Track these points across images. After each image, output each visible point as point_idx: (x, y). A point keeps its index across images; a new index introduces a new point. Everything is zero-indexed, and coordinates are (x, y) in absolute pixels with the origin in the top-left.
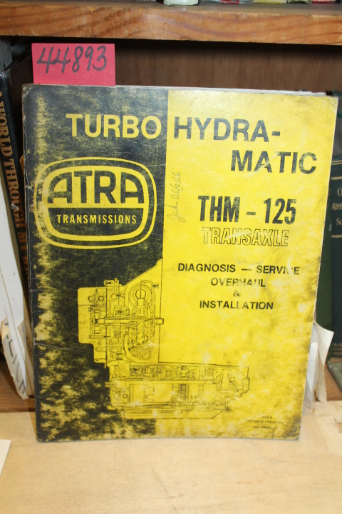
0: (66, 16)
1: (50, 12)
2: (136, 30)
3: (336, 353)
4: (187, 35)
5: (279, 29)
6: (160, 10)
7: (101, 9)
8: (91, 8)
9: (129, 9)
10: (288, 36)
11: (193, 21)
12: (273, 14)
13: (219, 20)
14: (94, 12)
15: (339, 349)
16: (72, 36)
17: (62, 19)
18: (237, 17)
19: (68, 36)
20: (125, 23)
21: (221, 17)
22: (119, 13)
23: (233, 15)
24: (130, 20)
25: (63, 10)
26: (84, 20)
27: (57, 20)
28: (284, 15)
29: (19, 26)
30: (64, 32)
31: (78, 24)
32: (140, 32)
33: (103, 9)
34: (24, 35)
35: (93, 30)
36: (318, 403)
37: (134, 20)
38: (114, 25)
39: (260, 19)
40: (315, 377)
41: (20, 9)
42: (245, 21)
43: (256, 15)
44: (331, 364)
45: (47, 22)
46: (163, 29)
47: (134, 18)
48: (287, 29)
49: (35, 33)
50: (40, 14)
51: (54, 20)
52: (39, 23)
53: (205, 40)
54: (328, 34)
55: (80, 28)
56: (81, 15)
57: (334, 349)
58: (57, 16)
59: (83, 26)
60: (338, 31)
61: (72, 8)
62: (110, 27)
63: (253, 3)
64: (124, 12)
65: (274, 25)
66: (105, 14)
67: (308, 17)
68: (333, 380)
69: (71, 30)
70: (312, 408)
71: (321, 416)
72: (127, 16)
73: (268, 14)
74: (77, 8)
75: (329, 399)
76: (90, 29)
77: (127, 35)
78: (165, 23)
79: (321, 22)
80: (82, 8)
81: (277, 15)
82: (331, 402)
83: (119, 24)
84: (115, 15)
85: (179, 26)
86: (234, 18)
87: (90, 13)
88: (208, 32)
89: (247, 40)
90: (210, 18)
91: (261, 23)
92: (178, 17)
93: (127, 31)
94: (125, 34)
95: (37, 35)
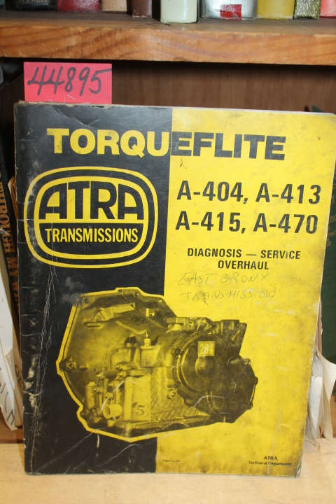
0: (54, 37)
1: (38, 33)
2: (128, 51)
4: (182, 55)
5: (280, 50)
6: (153, 31)
7: (91, 29)
8: (80, 29)
9: (121, 30)
10: (288, 56)
11: (188, 41)
12: (273, 34)
13: (215, 40)
14: (84, 32)
16: (61, 58)
17: (50, 40)
18: (235, 37)
20: (117, 44)
21: (217, 37)
22: (110, 34)
23: (231, 35)
24: (122, 40)
25: (51, 30)
26: (73, 41)
27: (45, 41)
28: (284, 34)
29: (5, 47)
30: (52, 53)
31: (67, 45)
32: (132, 53)
33: (94, 29)
34: (10, 56)
35: (82, 51)
37: (126, 41)
38: (104, 46)
39: (259, 39)
41: (6, 30)
42: (243, 41)
43: (254, 35)
46: (157, 50)
47: (126, 38)
48: (287, 49)
49: (22, 55)
50: (27, 35)
51: (42, 41)
52: (26, 44)
53: (201, 61)
54: (332, 54)
55: (69, 49)
56: (70, 36)
58: (44, 36)
59: (73, 47)
61: (61, 29)
62: (101, 48)
63: (257, 19)
64: (115, 33)
65: (274, 45)
66: (95, 34)
67: (311, 36)
69: (60, 51)
72: (118, 36)
73: (267, 34)
74: (65, 28)
76: (79, 50)
77: (118, 56)
78: (159, 44)
79: (325, 42)
80: (71, 29)
81: (277, 34)
83: (109, 44)
84: (105, 36)
85: (174, 47)
86: (231, 37)
87: (79, 33)
88: (204, 52)
89: (245, 61)
90: (205, 38)
91: (260, 43)
92: (172, 37)
93: (118, 51)
94: (116, 55)
95: (25, 56)
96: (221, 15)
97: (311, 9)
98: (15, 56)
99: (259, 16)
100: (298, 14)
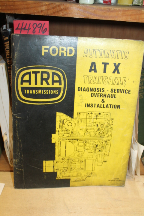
1: (30, 4)
2: (66, 13)
4: (88, 16)
5: (127, 15)
6: (76, 5)
7: (51, 4)
8: (47, 3)
9: (63, 4)
10: (131, 19)
11: (90, 10)
12: (125, 9)
13: (102, 10)
14: (48, 5)
16: (38, 15)
17: (35, 7)
18: (109, 9)
19: (37, 15)
20: (61, 10)
22: (59, 6)
23: (108, 8)
24: (64, 9)
25: (35, 3)
26: (44, 8)
28: (130, 9)
29: (16, 9)
30: (35, 13)
32: (68, 14)
33: (52, 4)
34: (18, 13)
35: (47, 12)
36: (136, 176)
37: (65, 9)
38: (56, 10)
39: (119, 11)
40: (136, 165)
41: (17, 2)
42: (113, 11)
43: (117, 9)
44: (143, 159)
45: (28, 8)
46: (77, 13)
47: (65, 8)
48: (130, 15)
50: (25, 5)
51: (31, 8)
52: (24, 8)
53: (95, 19)
55: (42, 11)
56: (43, 6)
58: (32, 6)
59: (44, 10)
61: (39, 3)
64: (61, 6)
65: (125, 14)
66: (53, 6)
67: (140, 10)
69: (38, 12)
70: (134, 178)
71: (137, 182)
72: (62, 7)
73: (123, 9)
74: (41, 3)
75: (141, 174)
76: (46, 12)
77: (62, 15)
78: (78, 11)
80: (43, 3)
81: (127, 9)
82: (142, 176)
83: (58, 10)
84: (57, 7)
85: (85, 12)
86: (108, 10)
87: (46, 5)
88: (97, 15)
89: (113, 20)
90: (98, 9)
91: (120, 13)
92: (84, 8)
93: (62, 13)
94: (61, 14)
95: (24, 13)
96: (103, 2)
97: (139, 2)
98: (20, 13)
99: (118, 4)
100: (134, 3)
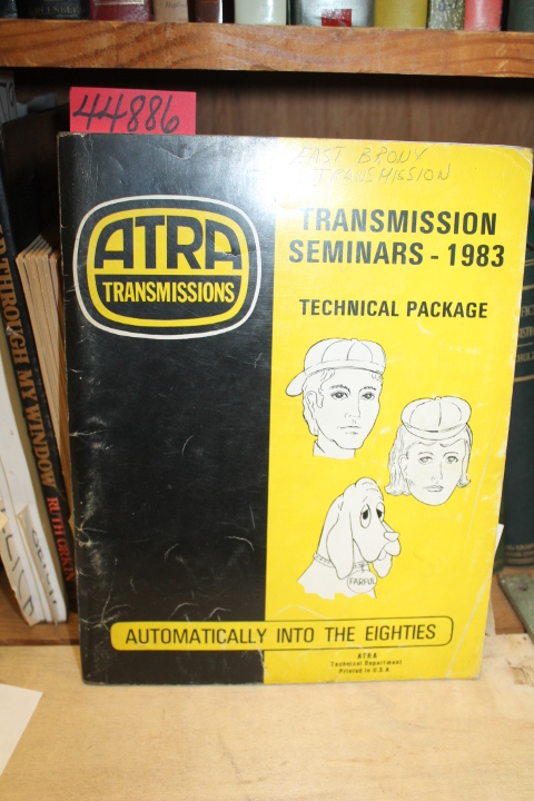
0: (76, 36)
1: (53, 30)
2: (185, 56)
3: (511, 561)
4: (262, 62)
5: (406, 52)
7: (131, 24)
8: (115, 23)
9: (174, 24)
10: (418, 63)
11: (271, 41)
12: (395, 30)
14: (119, 28)
15: (515, 554)
16: (87, 66)
17: (71, 40)
18: (339, 33)
19: (81, 66)
20: (168, 45)
21: (314, 34)
22: (158, 30)
23: (333, 31)
24: (175, 39)
25: (72, 26)
26: (104, 41)
27: (65, 41)
29: (6, 51)
30: (74, 60)
31: (95, 48)
32: (191, 58)
33: (134, 24)
34: (14, 65)
35: (117, 56)
37: (181, 41)
38: (150, 48)
39: (374, 36)
41: (7, 26)
42: (352, 39)
43: (368, 30)
44: (504, 577)
45: (48, 44)
46: (226, 53)
47: (180, 37)
48: (417, 51)
49: (28, 63)
50: (37, 33)
51: (59, 42)
52: (36, 46)
54: (481, 59)
55: (98, 53)
56: (99, 33)
57: (508, 554)
58: (62, 35)
59: (102, 51)
60: (497, 54)
61: (86, 23)
62: (144, 51)
64: (165, 30)
65: (396, 46)
66: (136, 31)
68: (506, 601)
69: (86, 56)
72: (170, 34)
73: (387, 29)
75: (498, 631)
76: (113, 54)
77: (170, 63)
78: (229, 44)
79: (470, 42)
80: (101, 23)
82: (503, 636)
83: (157, 46)
84: (151, 34)
85: (251, 49)
86: (334, 35)
87: (112, 30)
88: (295, 58)
89: (355, 70)
90: (297, 35)
91: (377, 43)
92: (248, 34)
93: (170, 57)
94: (166, 61)
95: (35, 65)
98: (19, 65)
